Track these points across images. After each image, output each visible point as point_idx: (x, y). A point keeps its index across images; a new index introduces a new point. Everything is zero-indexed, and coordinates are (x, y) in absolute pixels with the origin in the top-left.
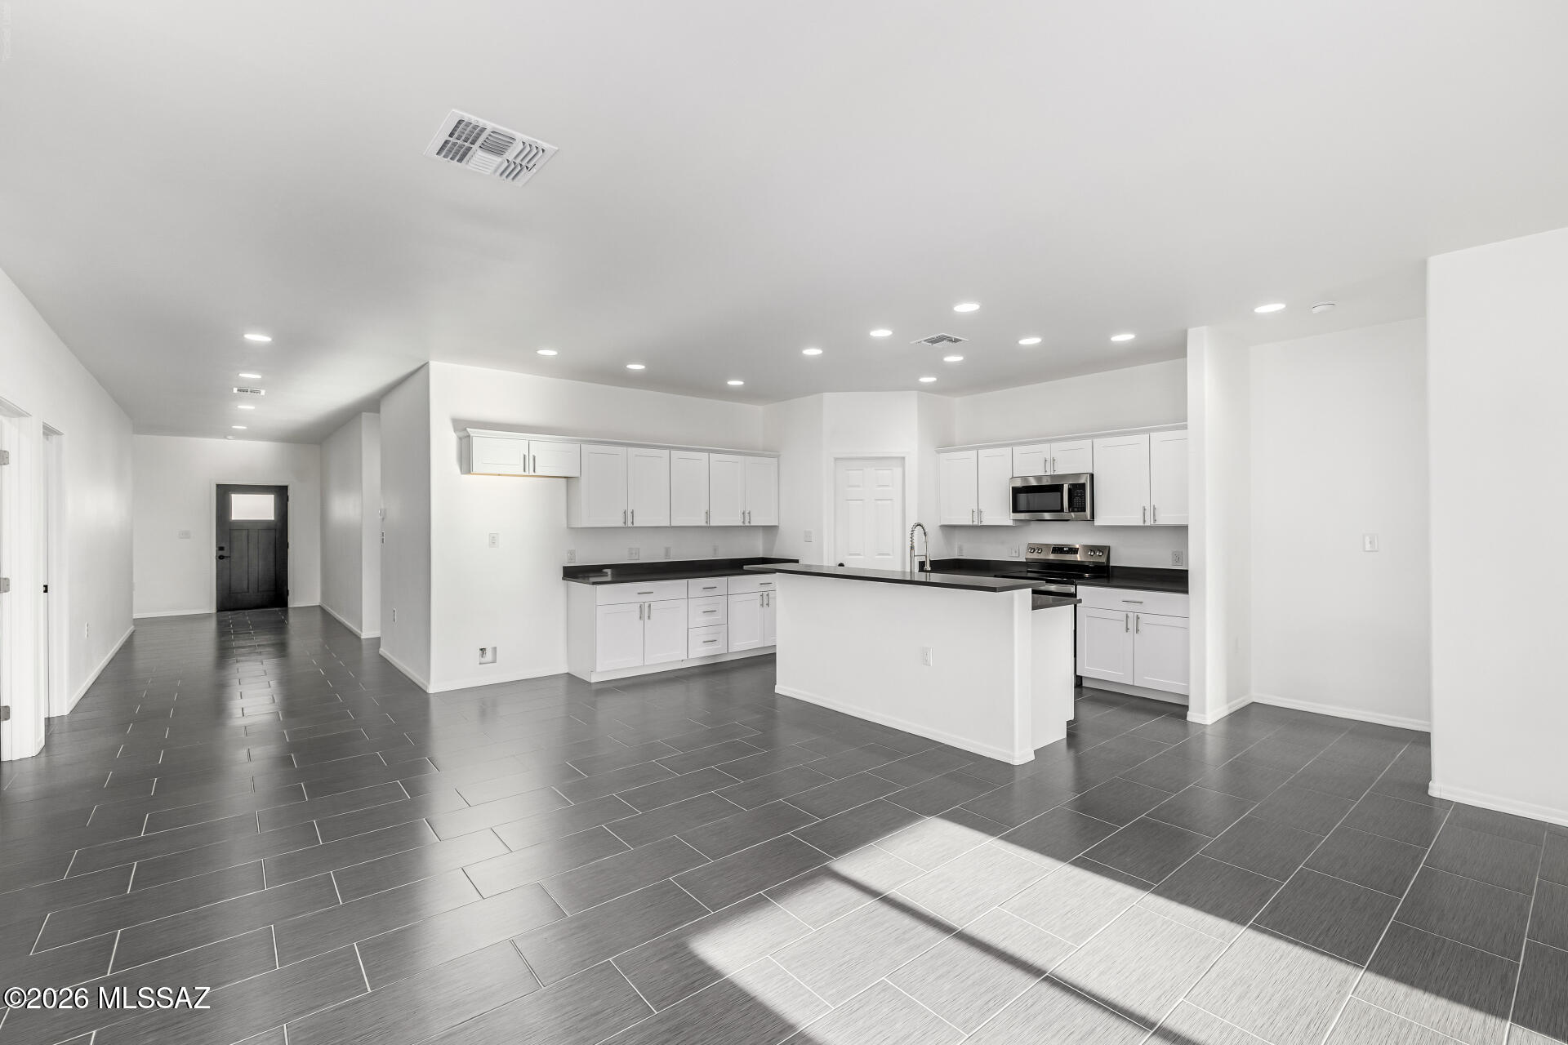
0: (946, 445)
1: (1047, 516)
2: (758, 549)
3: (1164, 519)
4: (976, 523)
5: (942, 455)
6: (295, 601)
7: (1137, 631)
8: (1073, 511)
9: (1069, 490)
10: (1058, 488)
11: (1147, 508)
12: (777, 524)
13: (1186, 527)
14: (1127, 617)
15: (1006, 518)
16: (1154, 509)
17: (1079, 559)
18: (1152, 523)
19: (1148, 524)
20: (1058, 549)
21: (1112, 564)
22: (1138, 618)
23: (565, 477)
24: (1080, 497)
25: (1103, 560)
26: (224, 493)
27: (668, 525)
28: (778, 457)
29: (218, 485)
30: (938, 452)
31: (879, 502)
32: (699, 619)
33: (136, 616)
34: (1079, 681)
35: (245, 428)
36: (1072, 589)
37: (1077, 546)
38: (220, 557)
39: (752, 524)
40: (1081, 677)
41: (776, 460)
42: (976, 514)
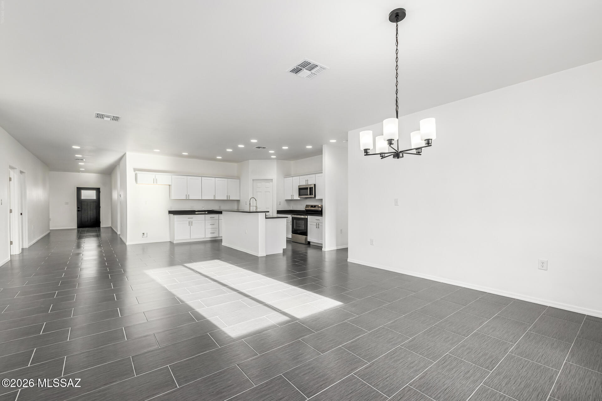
0: (286, 176)
1: (306, 197)
2: (235, 207)
4: (292, 199)
5: (285, 179)
6: (102, 225)
7: (318, 228)
8: (310, 195)
9: (310, 189)
10: (307, 188)
11: (320, 194)
12: (240, 199)
14: (317, 224)
15: (297, 197)
17: (316, 209)
19: (319, 199)
20: (312, 206)
22: (319, 224)
23: (169, 185)
24: (312, 191)
26: (79, 190)
27: (201, 199)
28: (240, 179)
29: (77, 188)
30: (284, 178)
31: (266, 193)
32: (209, 227)
33: (51, 229)
35: (84, 169)
36: (306, 217)
38: (78, 211)
39: (230, 199)
40: (310, 242)
41: (239, 180)
42: (292, 196)
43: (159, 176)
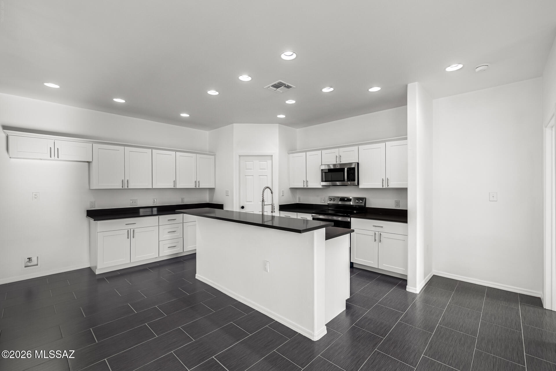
0: (292, 150)
1: (338, 183)
2: (206, 199)
3: (393, 184)
4: (305, 187)
5: (291, 155)
7: (380, 241)
8: (349, 181)
9: (347, 170)
10: (342, 170)
11: (384, 179)
12: (214, 187)
13: (406, 189)
14: (375, 234)
15: (319, 184)
16: (388, 180)
17: (352, 204)
18: (387, 187)
19: (384, 187)
20: (342, 199)
21: (367, 206)
22: (380, 235)
23: (88, 162)
24: (353, 174)
25: (363, 204)
27: (151, 188)
28: (215, 155)
30: (289, 154)
31: (260, 176)
32: (165, 235)
34: (352, 264)
36: (349, 220)
37: (351, 198)
39: (200, 187)
40: (353, 263)
41: (213, 157)
42: (305, 182)
43: (62, 143)
